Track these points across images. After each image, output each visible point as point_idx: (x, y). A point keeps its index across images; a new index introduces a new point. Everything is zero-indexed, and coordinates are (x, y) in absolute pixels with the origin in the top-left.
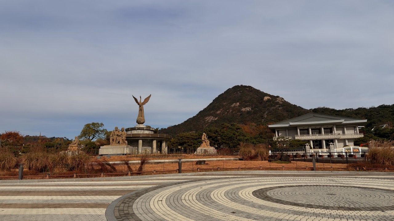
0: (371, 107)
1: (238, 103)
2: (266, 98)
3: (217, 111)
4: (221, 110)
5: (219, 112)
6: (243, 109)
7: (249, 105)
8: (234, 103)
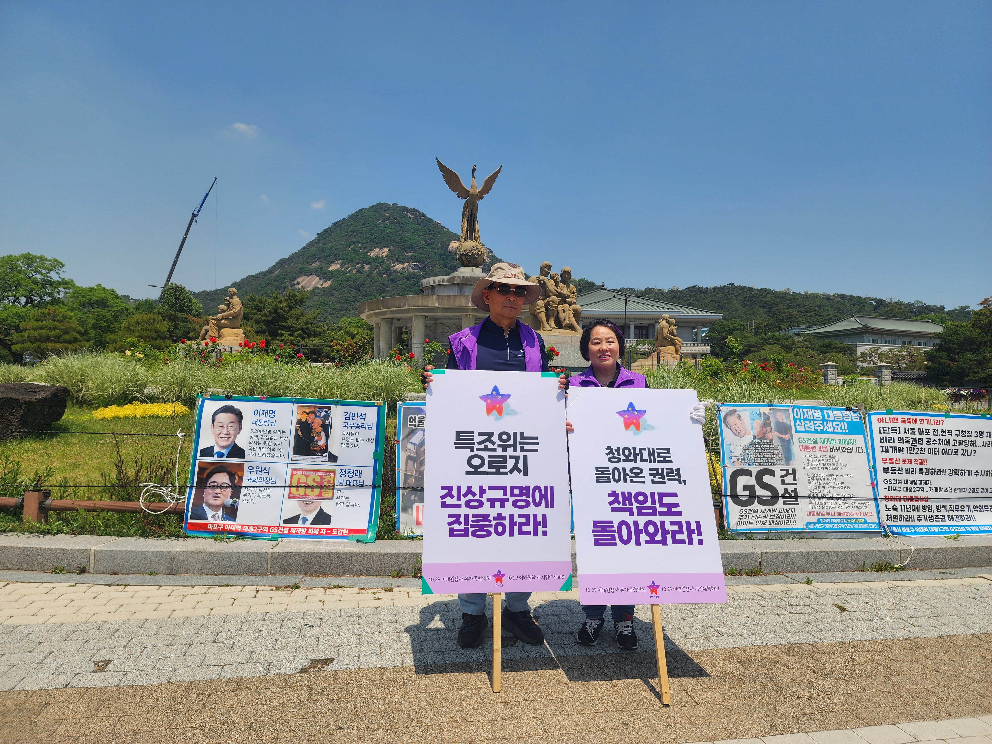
1: (386, 250)
2: (454, 245)
3: (329, 263)
4: (340, 262)
5: (333, 267)
6: (399, 267)
7: (413, 257)
8: (375, 248)
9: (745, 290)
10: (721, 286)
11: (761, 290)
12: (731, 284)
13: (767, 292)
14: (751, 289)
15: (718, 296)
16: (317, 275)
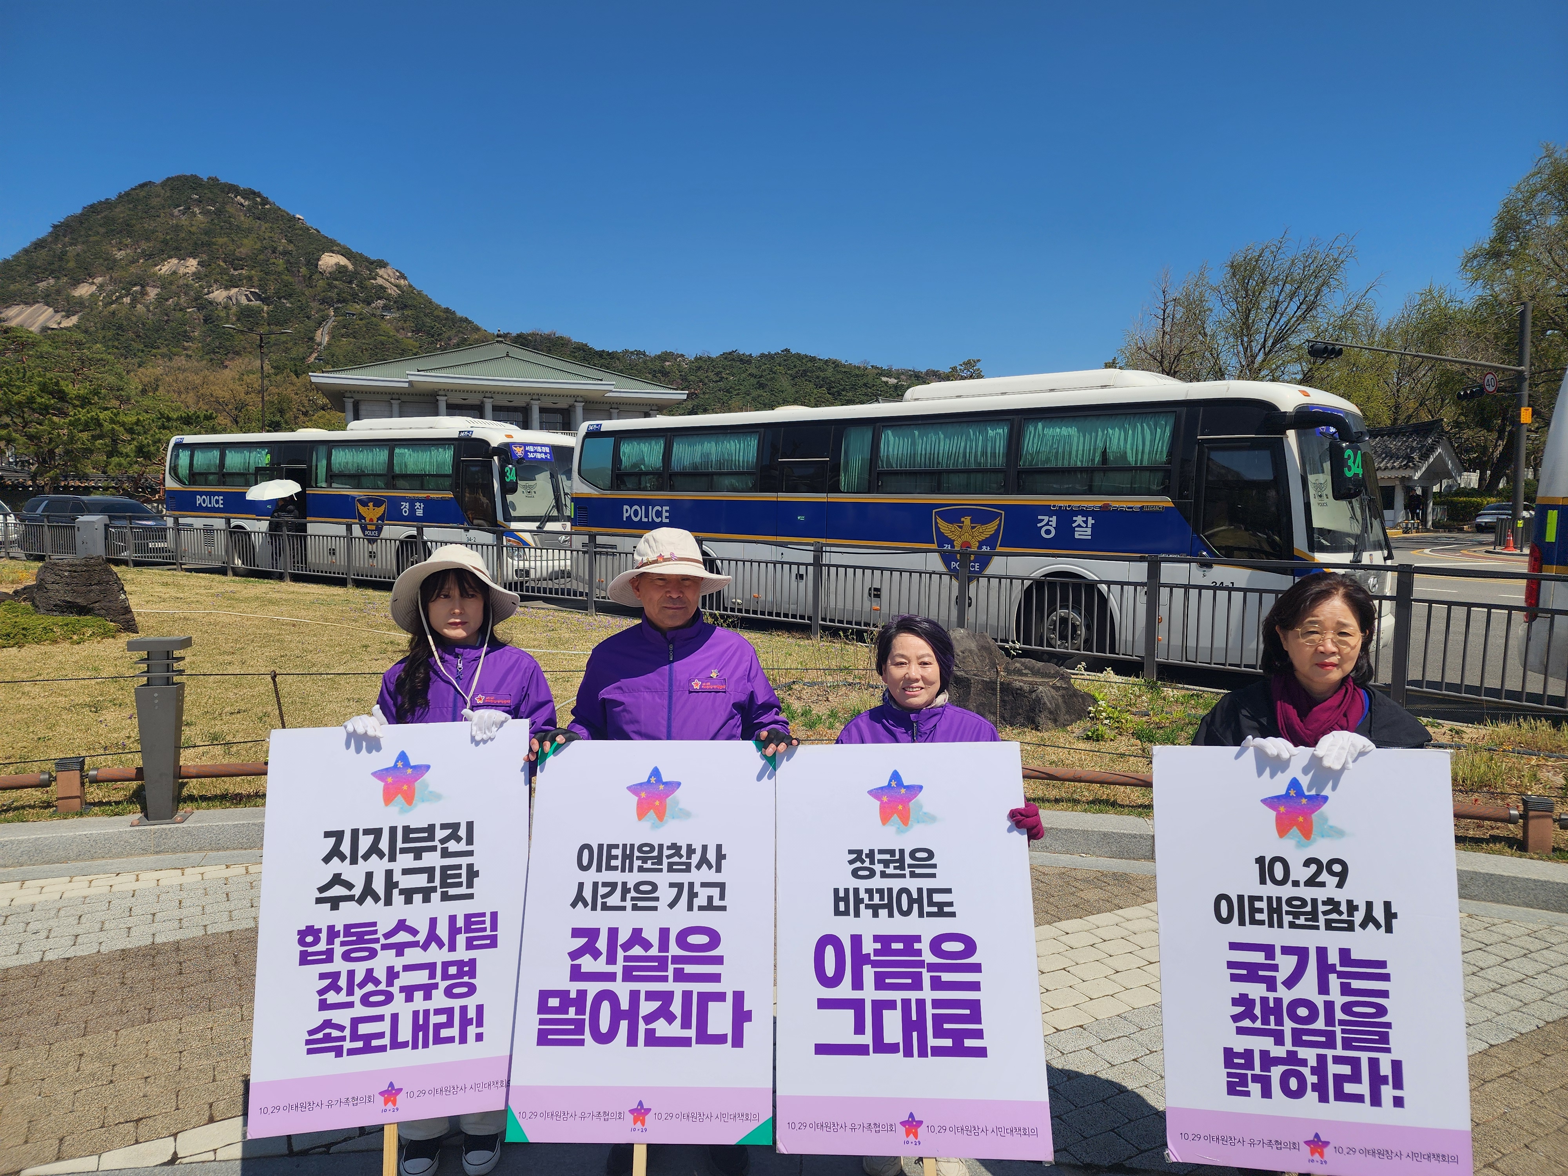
1: (192, 264)
2: (329, 261)
3: (76, 283)
4: (99, 280)
5: (84, 291)
6: (219, 295)
7: (250, 278)
8: (171, 258)
9: (804, 361)
10: (769, 353)
11: (826, 361)
12: (787, 350)
14: (813, 359)
15: (762, 368)
16: (48, 304)
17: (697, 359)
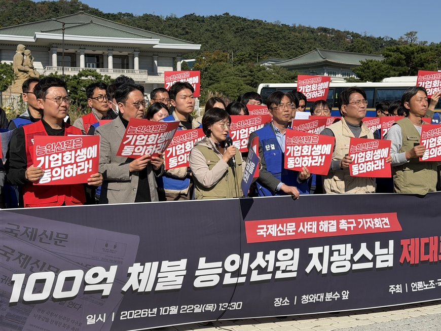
0: (169, 16)
9: (239, 21)
10: (216, 15)
11: (253, 21)
12: (227, 14)
13: (259, 23)
14: (245, 20)
15: (213, 25)
17: (169, 19)
